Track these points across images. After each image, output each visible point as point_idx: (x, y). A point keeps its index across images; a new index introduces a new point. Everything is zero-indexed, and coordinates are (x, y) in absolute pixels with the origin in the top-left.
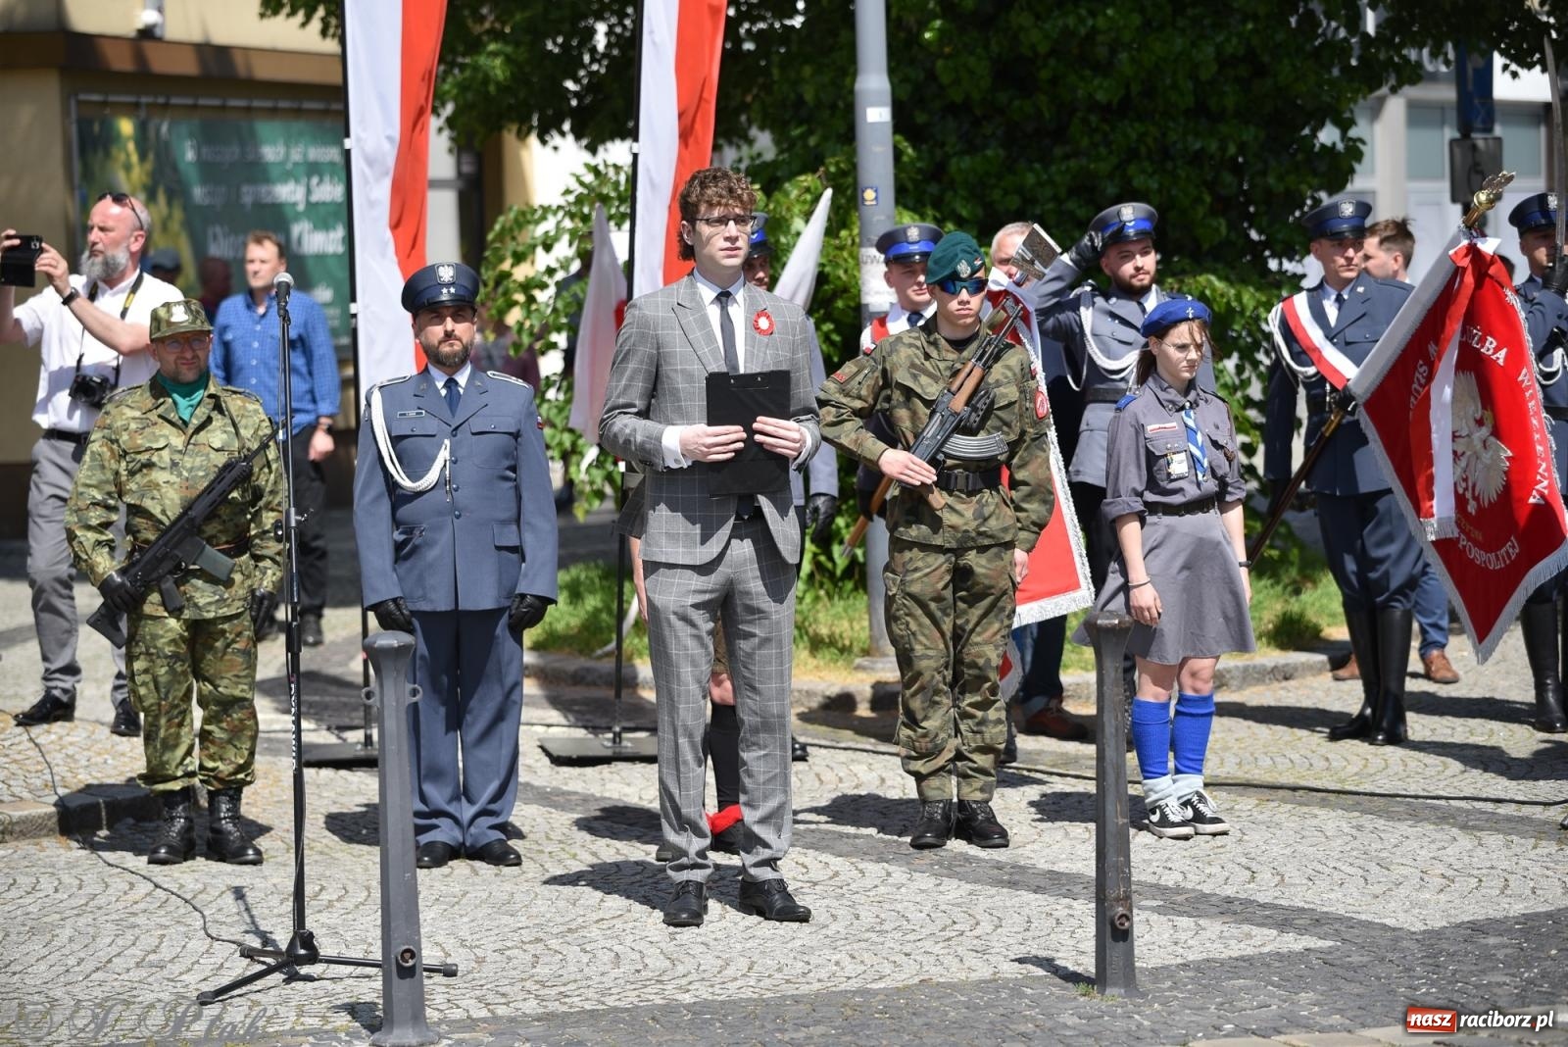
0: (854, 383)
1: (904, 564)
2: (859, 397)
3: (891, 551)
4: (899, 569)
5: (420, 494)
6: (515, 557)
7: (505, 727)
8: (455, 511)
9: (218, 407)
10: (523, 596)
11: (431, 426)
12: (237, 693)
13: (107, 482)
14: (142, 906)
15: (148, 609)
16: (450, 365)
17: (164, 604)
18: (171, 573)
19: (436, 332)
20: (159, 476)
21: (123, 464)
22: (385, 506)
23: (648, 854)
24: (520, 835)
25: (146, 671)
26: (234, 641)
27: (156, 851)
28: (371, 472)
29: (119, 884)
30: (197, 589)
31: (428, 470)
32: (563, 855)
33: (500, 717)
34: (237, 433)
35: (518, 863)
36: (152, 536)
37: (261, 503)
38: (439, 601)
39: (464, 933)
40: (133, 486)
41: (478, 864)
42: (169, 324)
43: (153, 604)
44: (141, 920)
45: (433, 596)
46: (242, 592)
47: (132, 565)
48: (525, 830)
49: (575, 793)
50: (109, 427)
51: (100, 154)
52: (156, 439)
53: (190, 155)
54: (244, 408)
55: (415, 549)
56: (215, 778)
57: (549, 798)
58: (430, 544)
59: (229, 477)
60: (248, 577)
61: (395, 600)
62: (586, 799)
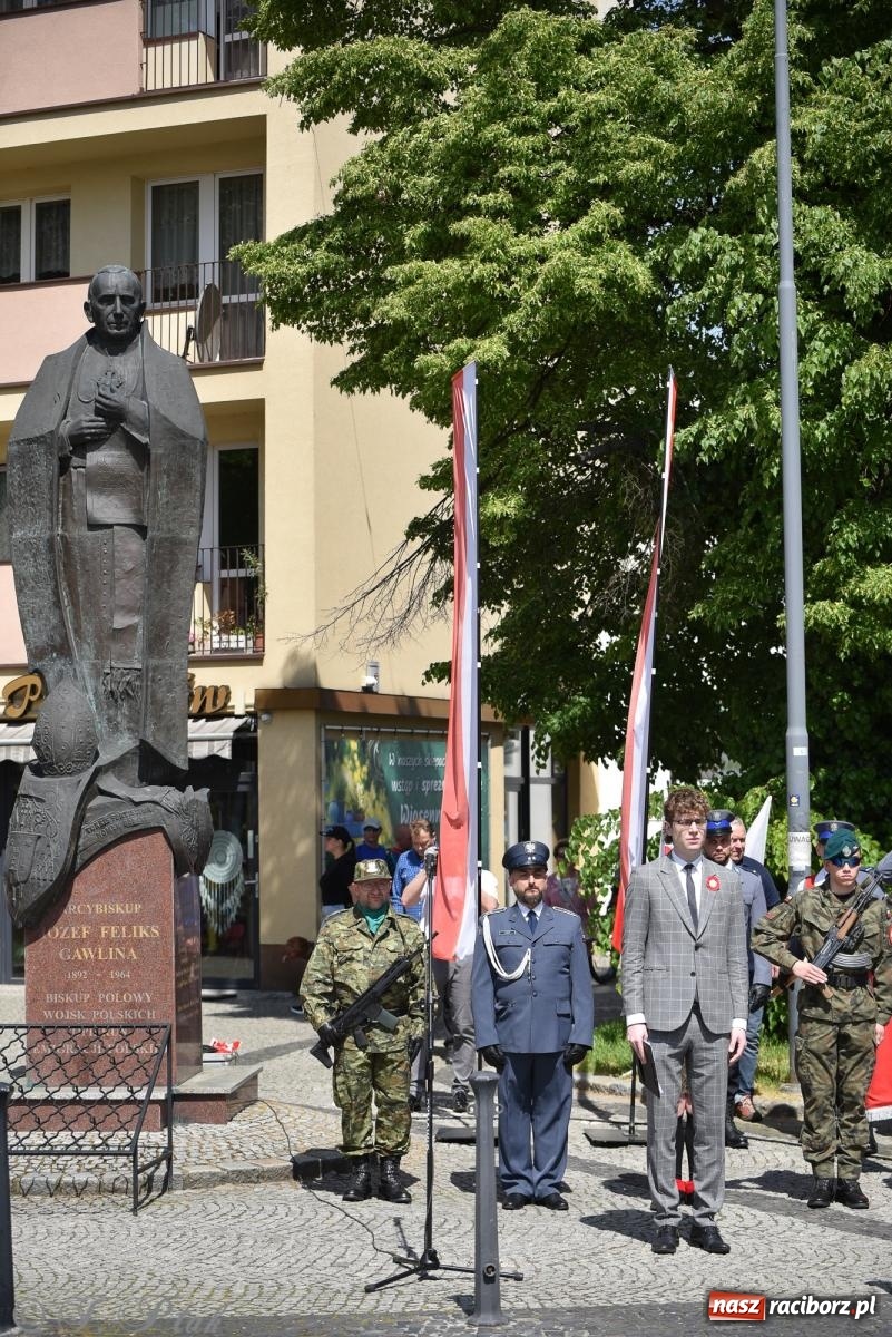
0: (778, 920)
1: (807, 1031)
2: (781, 929)
3: (799, 1024)
4: (804, 1035)
5: (513, 981)
6: (569, 1020)
7: (559, 1124)
8: (534, 992)
9: (393, 924)
10: (573, 1045)
11: (520, 940)
12: (399, 1098)
13: (326, 968)
14: (337, 1227)
15: (346, 1045)
16: (531, 904)
17: (356, 1043)
18: (361, 1025)
19: (523, 884)
20: (356, 966)
21: (336, 958)
22: (490, 988)
23: (646, 1205)
24: (568, 1190)
25: (343, 1083)
26: (398, 1066)
27: (347, 1193)
28: (483, 965)
29: (324, 1212)
30: (376, 1034)
31: (517, 967)
32: (594, 1204)
33: (557, 1118)
34: (404, 942)
35: (566, 1208)
36: (351, 1002)
37: (417, 984)
38: (522, 1047)
39: (529, 1254)
40: (340, 971)
41: (542, 1208)
42: (366, 873)
43: (349, 1042)
44: (336, 1236)
45: (518, 1043)
46: (403, 1037)
47: (338, 1019)
48: (572, 1187)
49: (605, 1164)
50: (328, 935)
51: (337, 761)
52: (356, 943)
53: (391, 762)
54: (408, 926)
55: (509, 1015)
56: (385, 1149)
57: (587, 1167)
58: (517, 1012)
59: (398, 968)
60: (407, 1028)
61: (494, 1046)
62: (611, 1168)
